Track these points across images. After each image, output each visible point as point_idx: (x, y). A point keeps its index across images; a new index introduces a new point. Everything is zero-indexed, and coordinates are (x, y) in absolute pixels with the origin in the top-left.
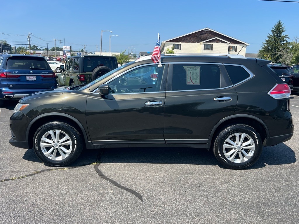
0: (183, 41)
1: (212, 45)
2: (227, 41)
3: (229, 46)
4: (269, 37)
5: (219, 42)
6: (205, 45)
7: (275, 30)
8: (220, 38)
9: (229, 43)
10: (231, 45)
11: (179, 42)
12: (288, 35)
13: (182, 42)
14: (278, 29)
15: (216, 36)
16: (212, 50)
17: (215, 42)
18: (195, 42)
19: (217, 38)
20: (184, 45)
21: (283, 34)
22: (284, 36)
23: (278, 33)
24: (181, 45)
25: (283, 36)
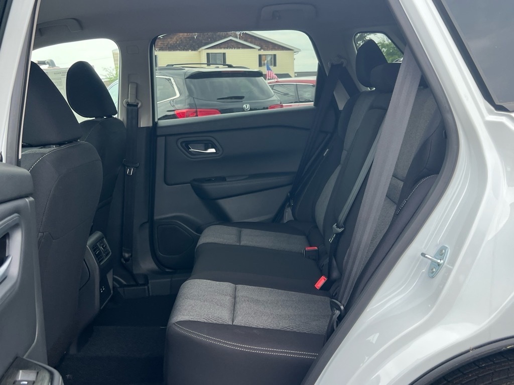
1: (224, 54)
2: (254, 44)
3: (260, 56)
5: (239, 48)
6: (208, 54)
9: (259, 50)
10: (262, 52)
17: (231, 48)
18: (187, 50)
19: (231, 38)
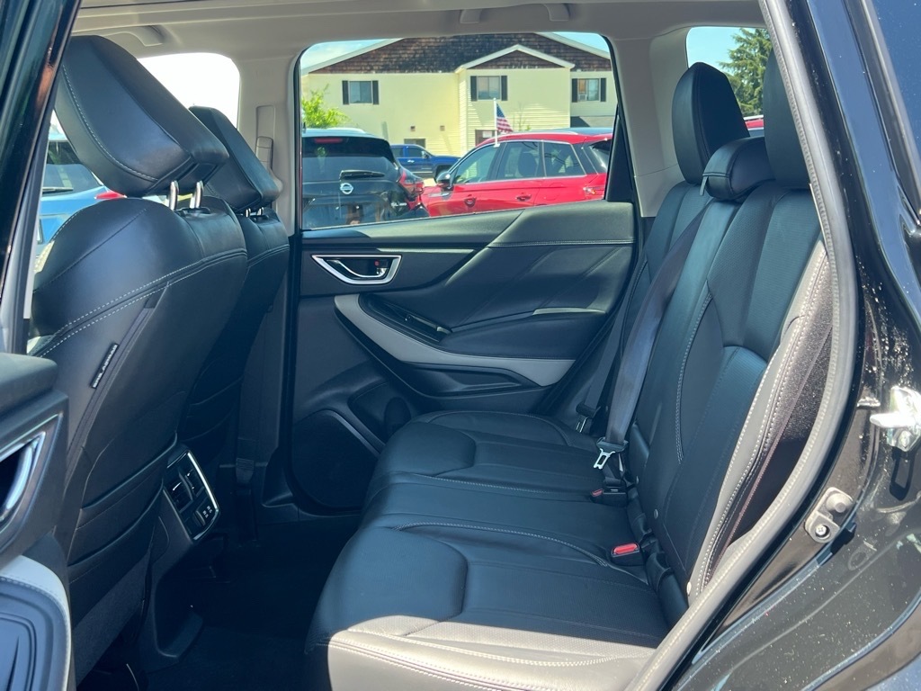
0: (386, 68)
1: (504, 79)
3: (574, 82)
4: (739, 40)
5: (532, 66)
6: (473, 79)
8: (534, 47)
9: (573, 69)
11: (369, 71)
13: (379, 71)
15: (520, 42)
16: (504, 97)
17: (517, 66)
18: (435, 70)
20: (387, 81)
24: (376, 83)
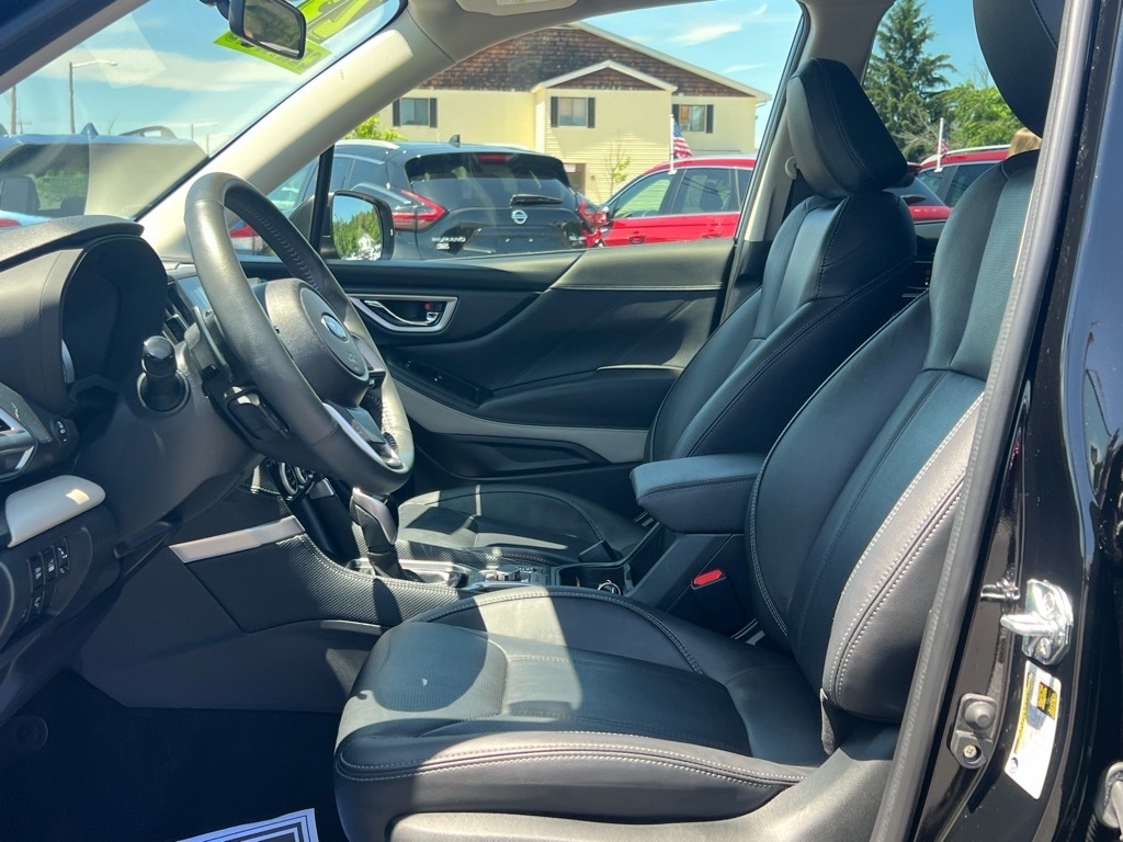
0: (447, 84)
1: (591, 102)
2: (664, 79)
3: (676, 106)
5: (625, 87)
6: (554, 101)
7: (890, 30)
8: (628, 64)
11: (426, 86)
12: (947, 57)
13: (438, 86)
14: (902, 26)
15: (611, 57)
16: (591, 124)
17: (607, 86)
18: (506, 87)
19: (609, 64)
20: (448, 100)
21: (928, 51)
22: (932, 58)
23: (903, 48)
24: (434, 101)
25: (928, 60)
